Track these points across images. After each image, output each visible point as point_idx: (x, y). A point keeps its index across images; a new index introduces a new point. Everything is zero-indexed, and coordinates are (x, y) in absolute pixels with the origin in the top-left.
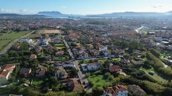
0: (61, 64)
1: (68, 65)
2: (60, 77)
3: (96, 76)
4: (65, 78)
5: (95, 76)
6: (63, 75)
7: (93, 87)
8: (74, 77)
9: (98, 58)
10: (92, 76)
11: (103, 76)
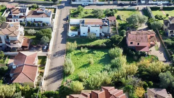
0: (22, 14)
1: (37, 18)
2: (7, 45)
4: (17, 48)
5: (87, 51)
6: (14, 42)
8: (39, 47)
9: (120, 8)
11: (105, 55)
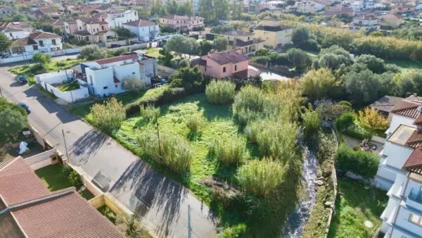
3: (163, 113)
7: (195, 179)
10: (136, 119)
